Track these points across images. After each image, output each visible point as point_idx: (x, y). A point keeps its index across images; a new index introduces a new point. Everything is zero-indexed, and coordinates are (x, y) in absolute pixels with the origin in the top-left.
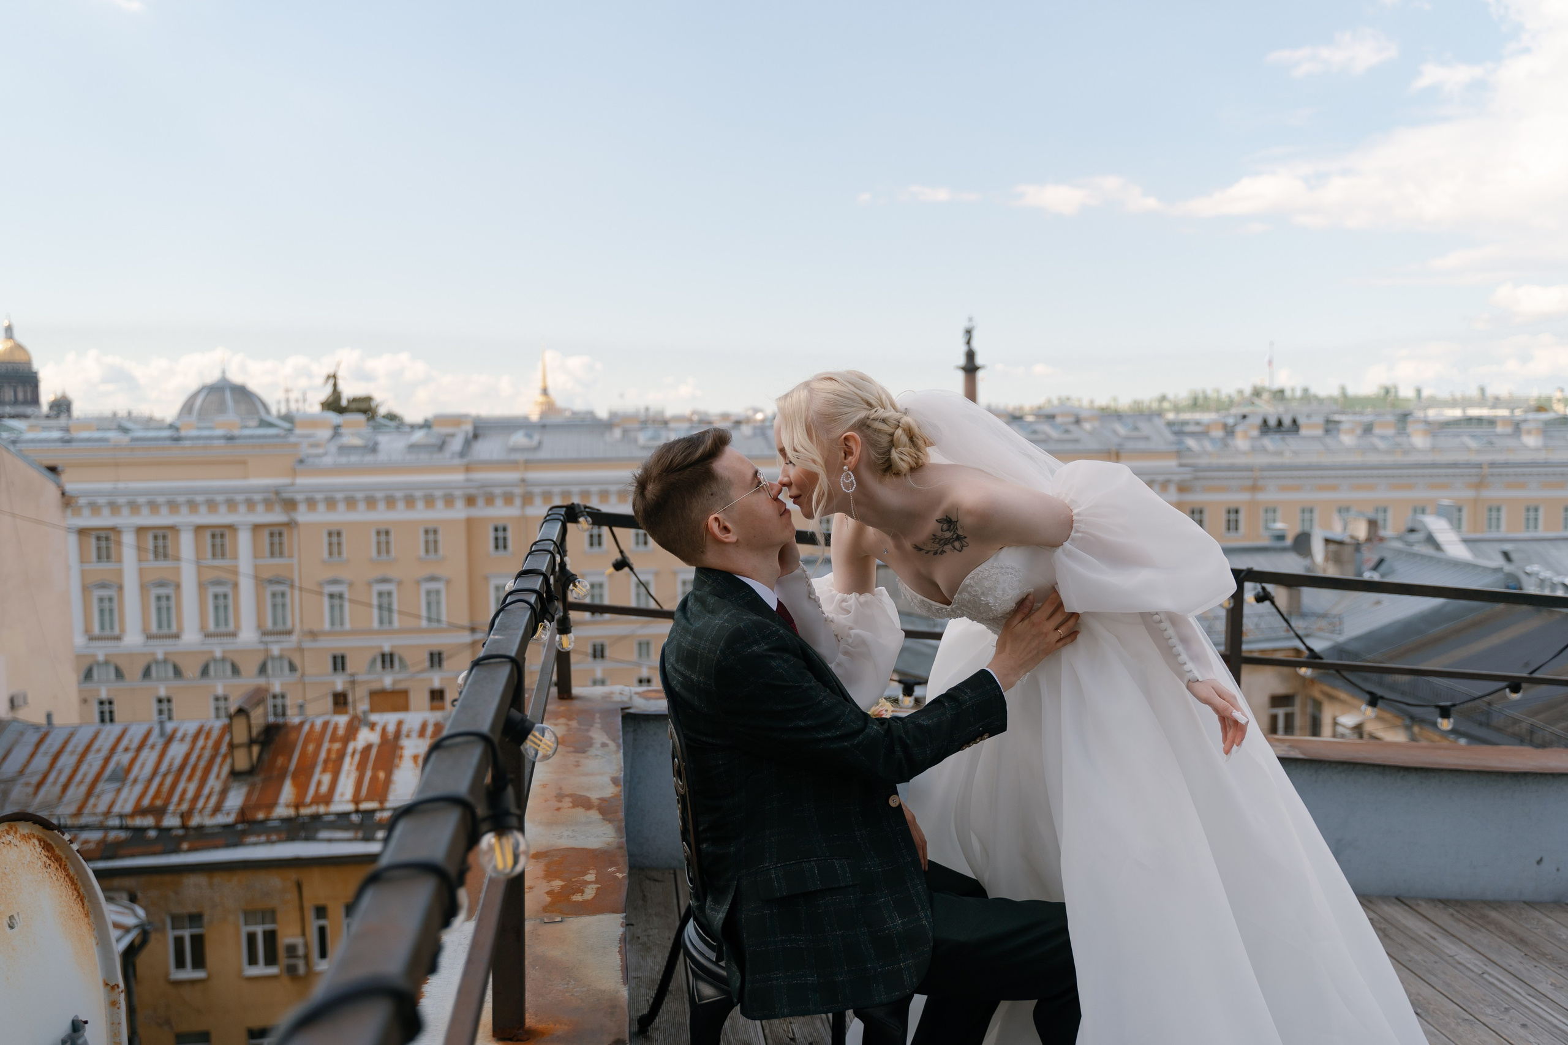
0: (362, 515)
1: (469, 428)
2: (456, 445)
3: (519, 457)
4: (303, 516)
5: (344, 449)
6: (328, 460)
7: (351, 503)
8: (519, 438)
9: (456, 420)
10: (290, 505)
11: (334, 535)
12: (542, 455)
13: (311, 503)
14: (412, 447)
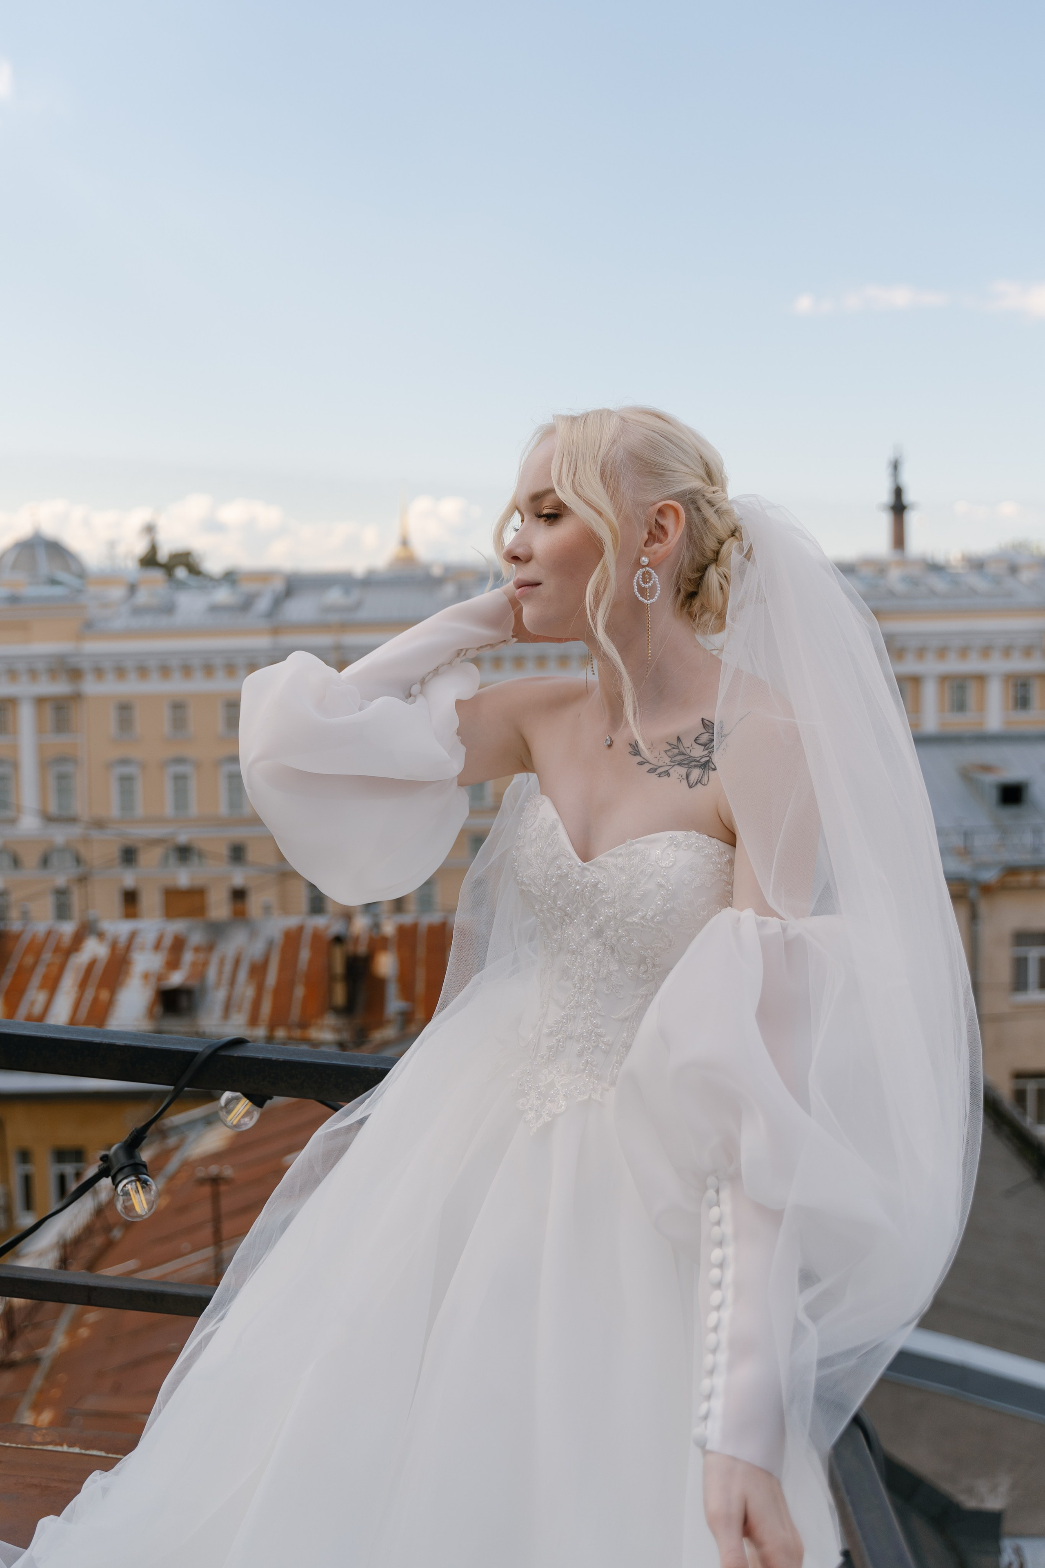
0: (155, 686)
1: (278, 585)
2: (263, 604)
3: (334, 618)
4: (90, 687)
5: (138, 611)
6: (119, 624)
7: (143, 672)
8: (334, 596)
9: (264, 576)
10: (75, 674)
11: (125, 708)
12: (363, 614)
13: (99, 672)
14: (214, 609)
